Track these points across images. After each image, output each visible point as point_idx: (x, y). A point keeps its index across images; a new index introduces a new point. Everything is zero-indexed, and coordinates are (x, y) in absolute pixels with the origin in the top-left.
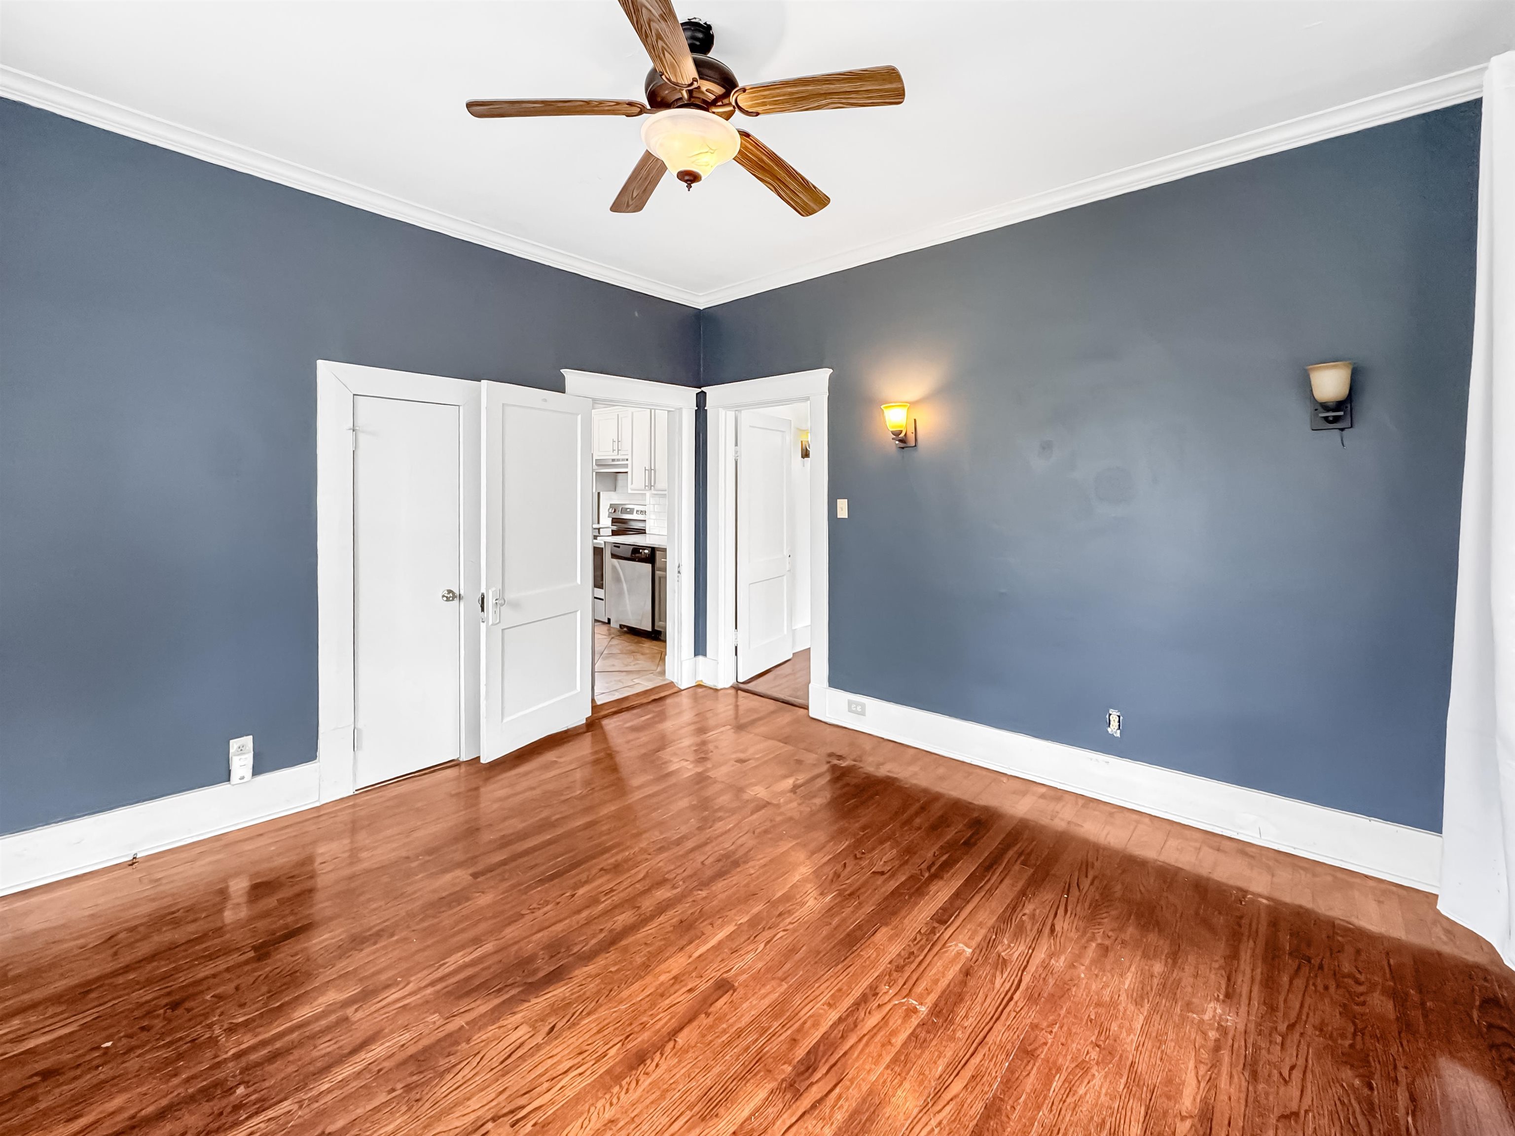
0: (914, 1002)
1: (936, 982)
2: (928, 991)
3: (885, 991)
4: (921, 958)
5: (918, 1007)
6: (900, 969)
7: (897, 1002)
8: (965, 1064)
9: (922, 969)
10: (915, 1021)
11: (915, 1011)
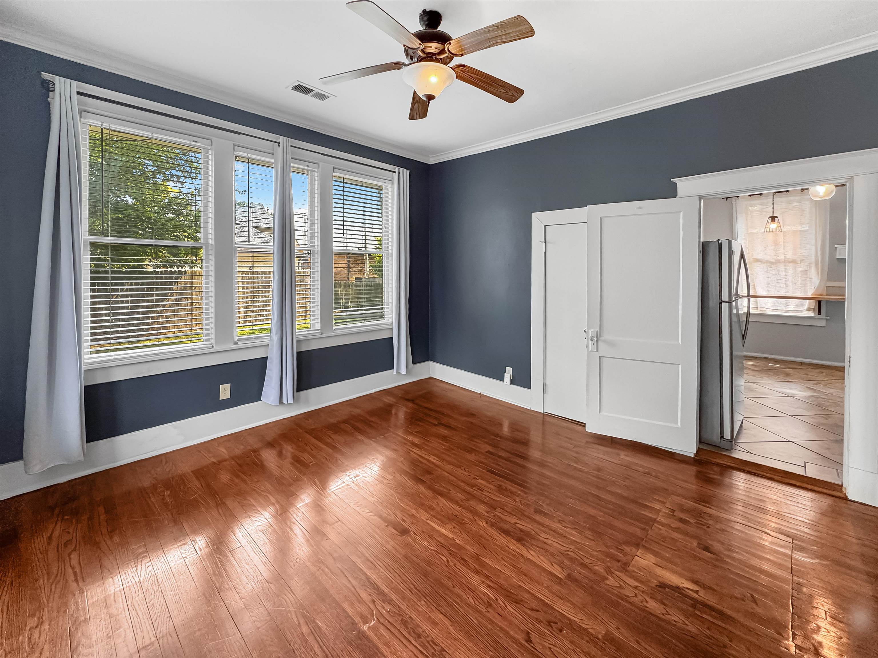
0: (372, 624)
1: (387, 644)
2: (380, 636)
3: (386, 608)
4: (413, 642)
5: (367, 625)
6: (404, 623)
7: (374, 612)
8: (316, 639)
9: (401, 639)
10: (357, 620)
11: (366, 622)
